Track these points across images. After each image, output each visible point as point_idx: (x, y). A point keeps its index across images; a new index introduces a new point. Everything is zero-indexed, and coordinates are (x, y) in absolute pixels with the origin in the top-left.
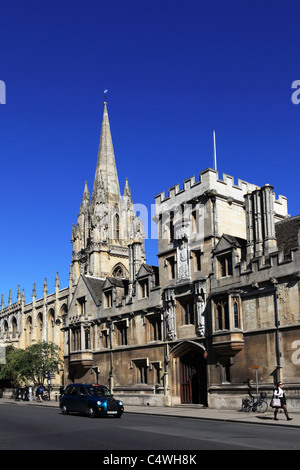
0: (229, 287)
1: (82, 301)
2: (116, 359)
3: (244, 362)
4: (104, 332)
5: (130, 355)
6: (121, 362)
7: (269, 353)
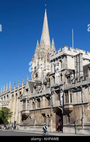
0: (69, 88)
1: (27, 90)
2: (37, 113)
3: (73, 116)
4: (33, 102)
5: (41, 111)
6: (38, 114)
7: (80, 112)
